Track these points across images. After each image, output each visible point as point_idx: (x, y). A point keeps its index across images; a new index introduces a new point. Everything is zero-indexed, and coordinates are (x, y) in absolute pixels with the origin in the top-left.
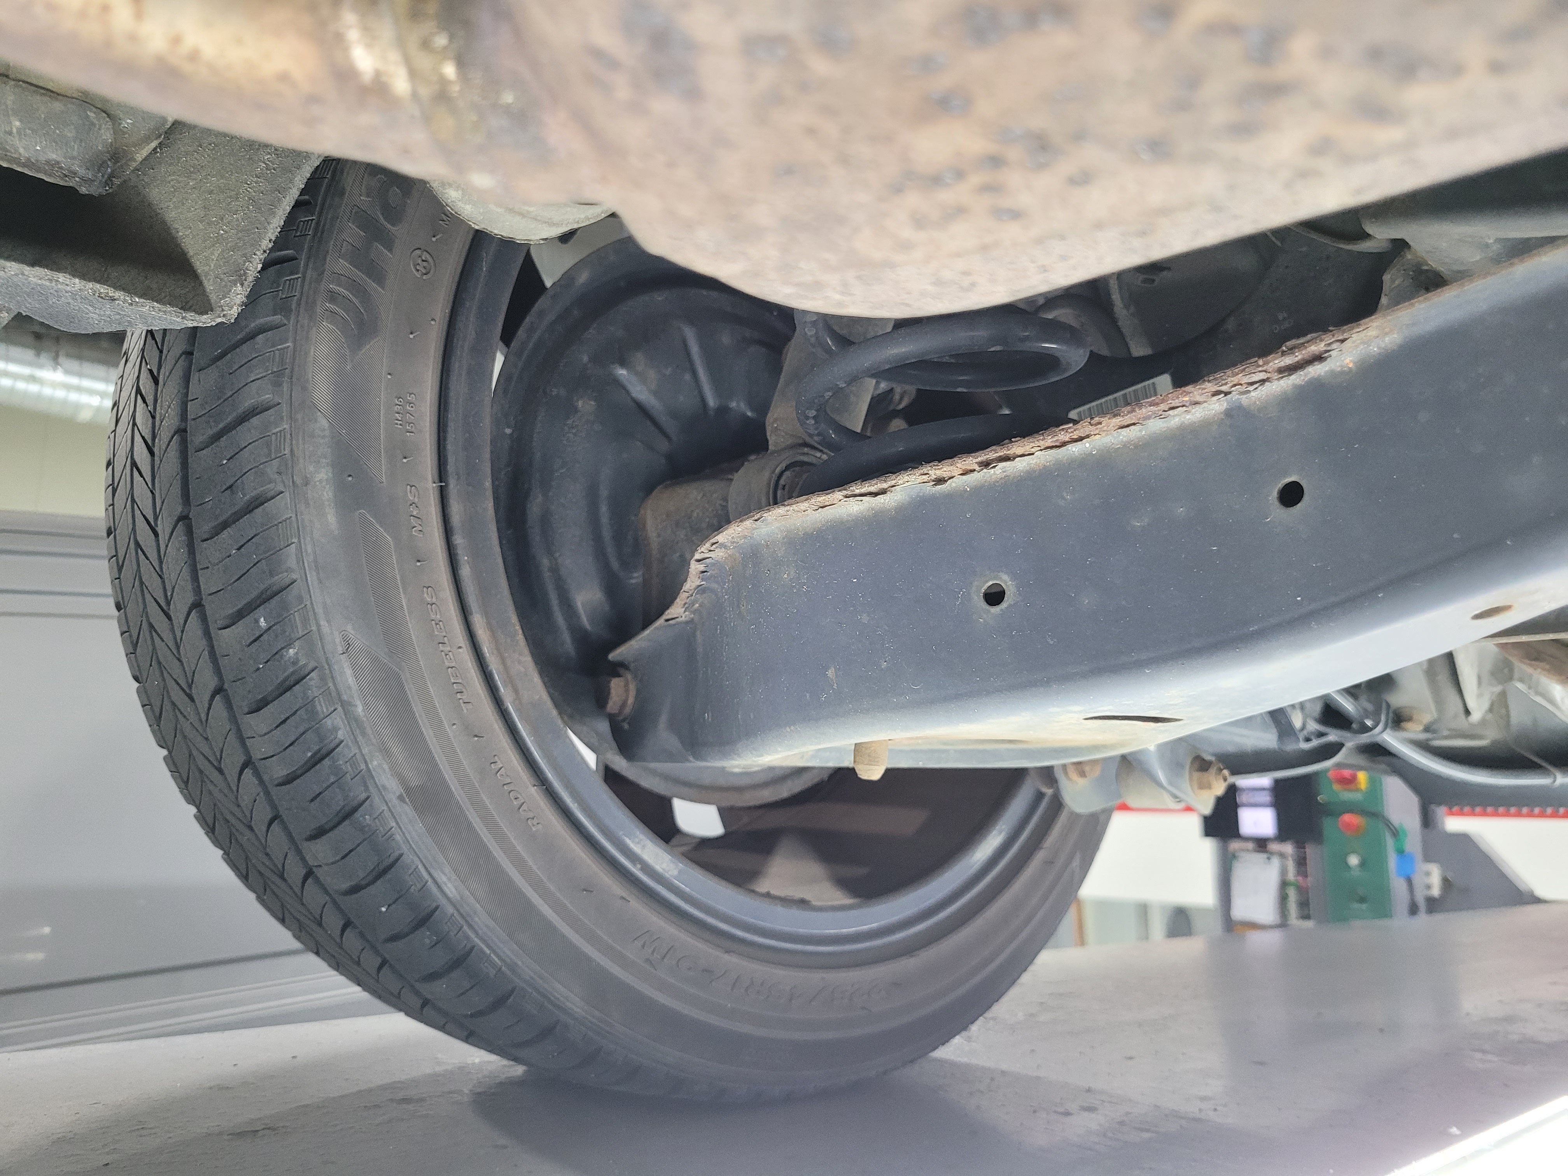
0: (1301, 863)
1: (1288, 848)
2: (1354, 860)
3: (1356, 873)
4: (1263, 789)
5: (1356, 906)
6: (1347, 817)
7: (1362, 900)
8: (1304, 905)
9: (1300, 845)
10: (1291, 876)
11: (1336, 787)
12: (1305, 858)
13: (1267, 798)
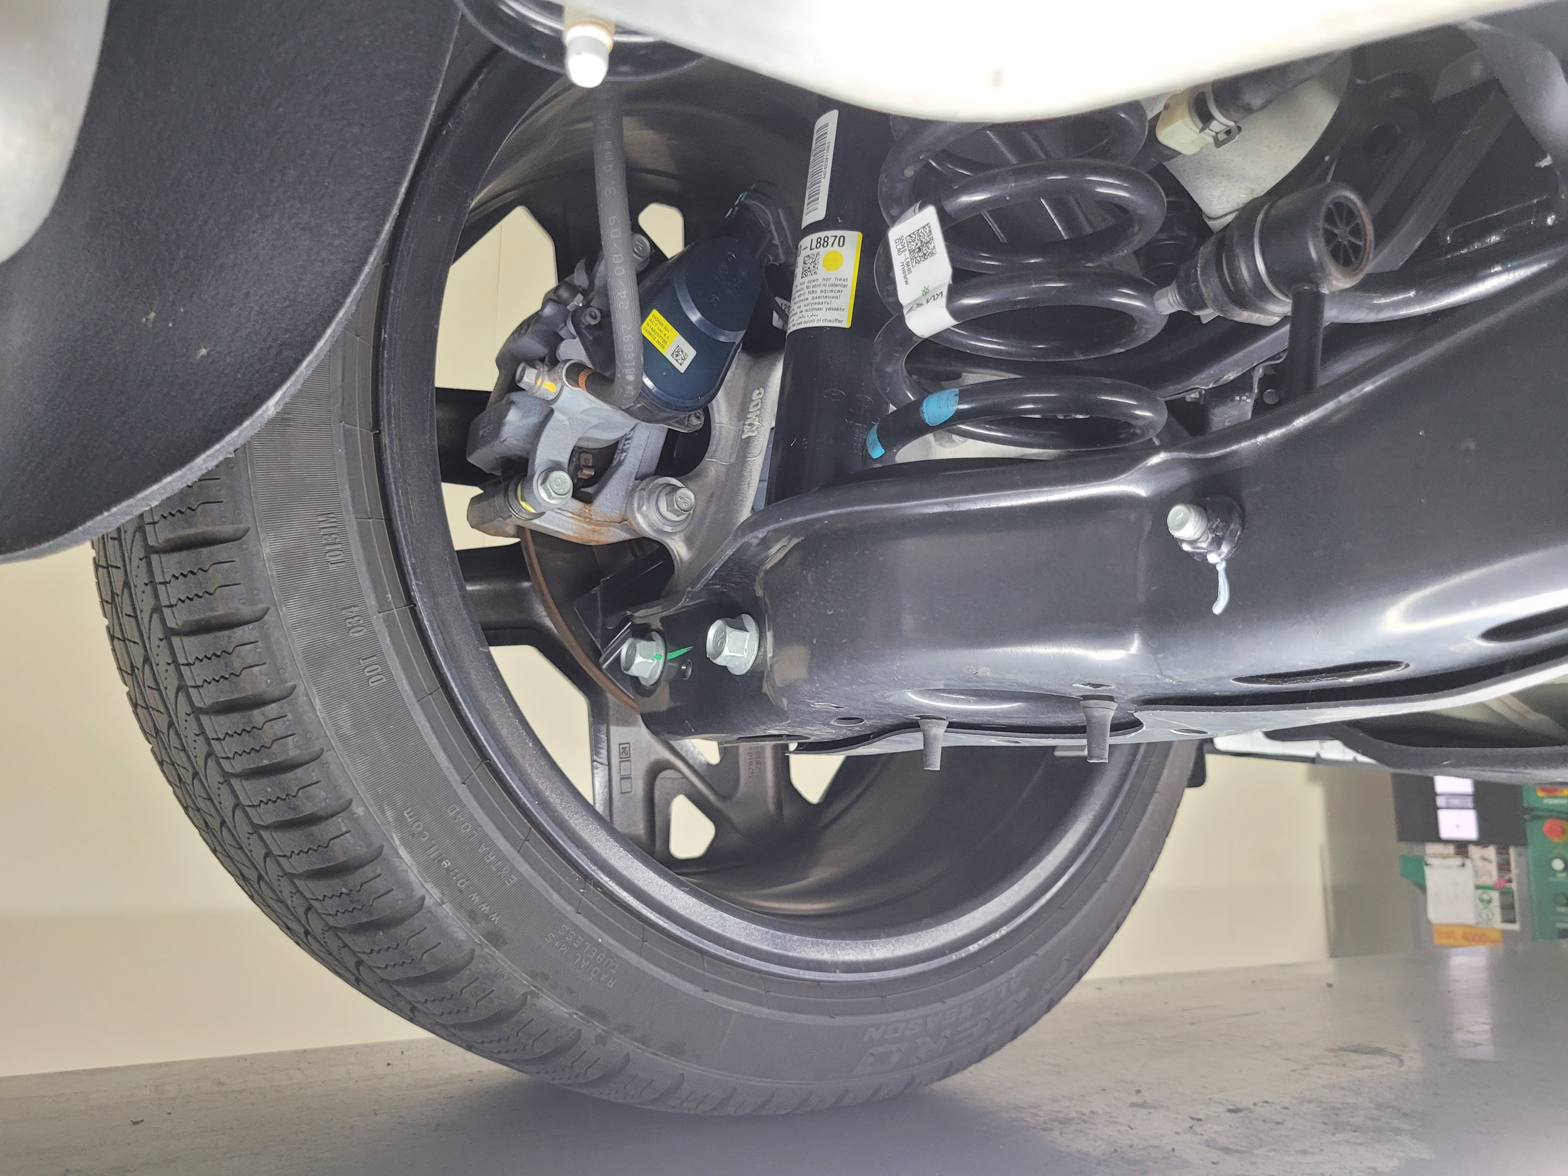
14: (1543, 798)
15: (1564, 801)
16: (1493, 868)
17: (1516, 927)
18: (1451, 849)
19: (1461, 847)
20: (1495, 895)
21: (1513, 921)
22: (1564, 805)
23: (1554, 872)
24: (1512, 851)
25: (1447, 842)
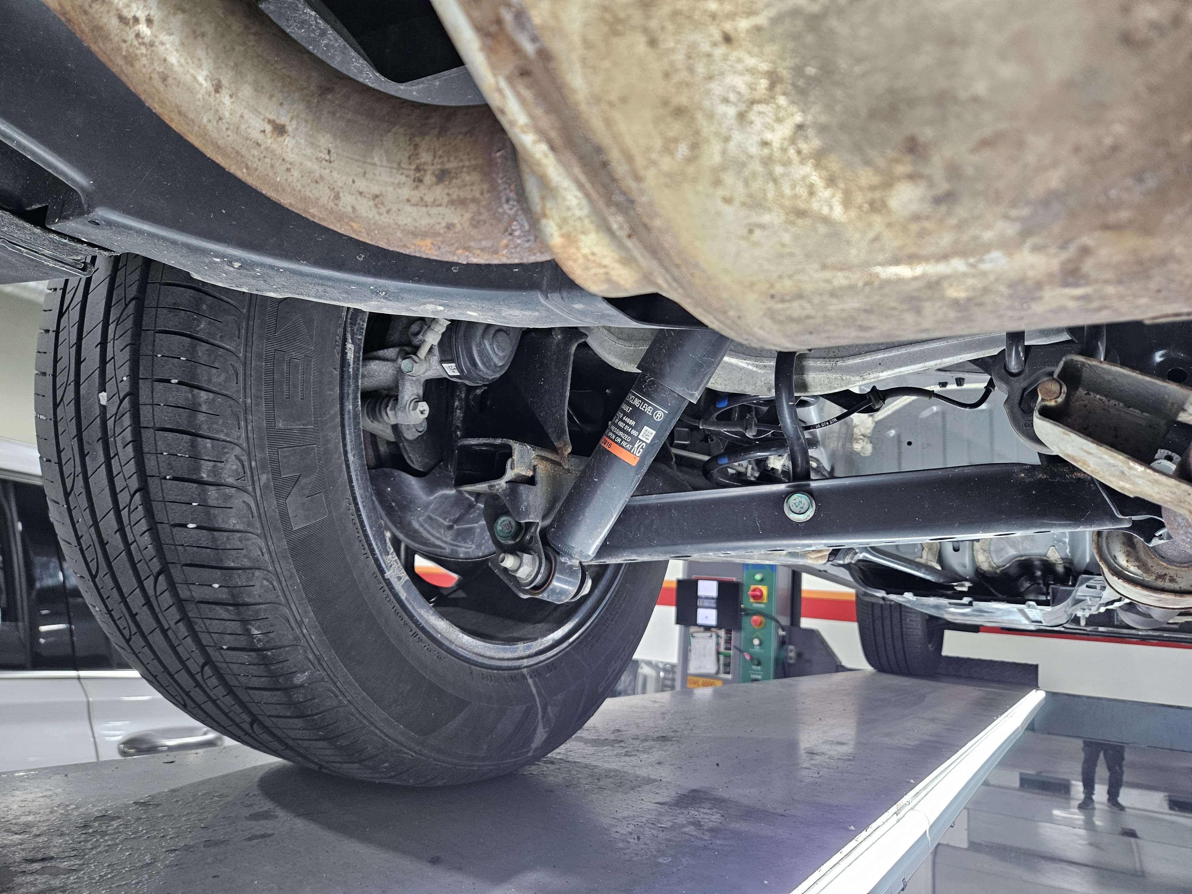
0: (728, 641)
1: (722, 633)
2: (756, 642)
3: (757, 649)
4: (713, 598)
5: (755, 667)
6: (755, 618)
7: (759, 664)
8: (727, 665)
9: (729, 632)
10: (722, 649)
11: (752, 600)
12: (730, 639)
13: (713, 604)
14: (752, 603)
15: (763, 606)
16: (722, 642)
17: (729, 677)
18: (702, 629)
19: (707, 628)
20: (722, 657)
21: (728, 673)
22: (762, 608)
23: (753, 645)
24: (733, 634)
25: (700, 626)
